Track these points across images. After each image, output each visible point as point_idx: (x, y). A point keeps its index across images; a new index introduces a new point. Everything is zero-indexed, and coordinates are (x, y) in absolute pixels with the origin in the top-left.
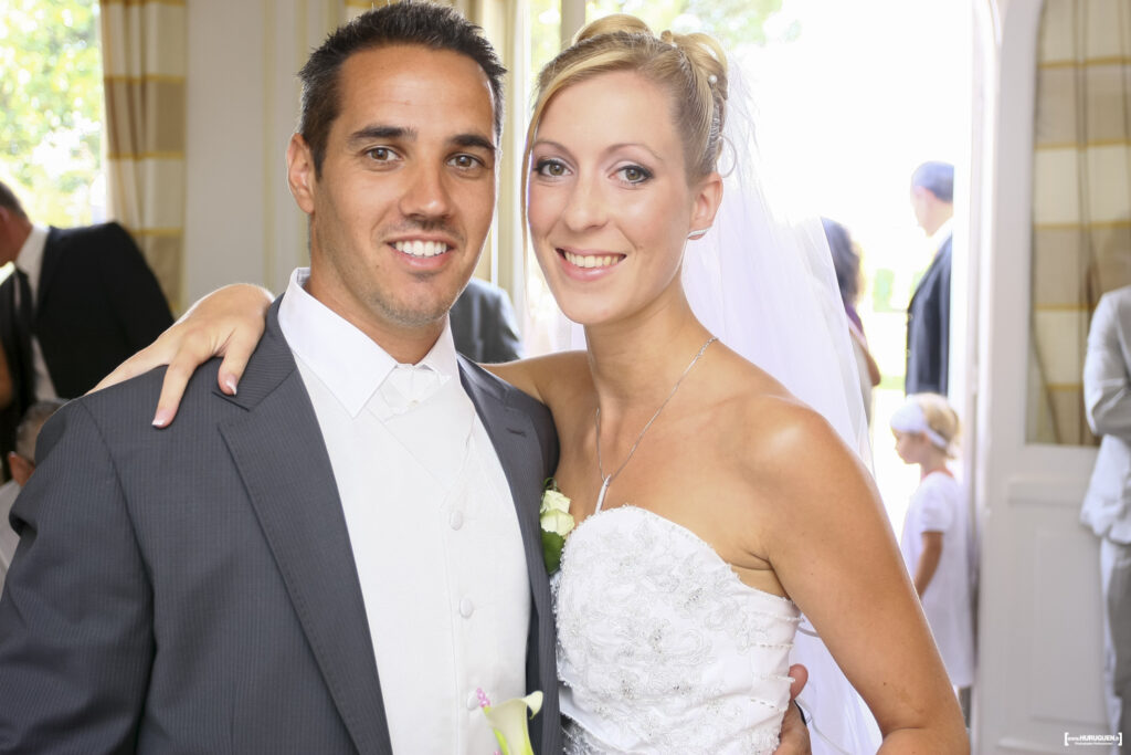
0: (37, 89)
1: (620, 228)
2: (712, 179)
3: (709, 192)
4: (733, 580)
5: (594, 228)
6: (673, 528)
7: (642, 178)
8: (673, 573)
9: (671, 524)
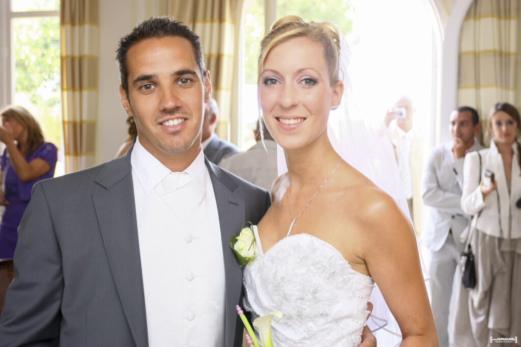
0: (39, 64)
1: (304, 106)
2: (339, 83)
3: (338, 89)
4: (348, 268)
5: (294, 106)
6: (325, 244)
7: (312, 83)
8: (324, 264)
9: (324, 242)
